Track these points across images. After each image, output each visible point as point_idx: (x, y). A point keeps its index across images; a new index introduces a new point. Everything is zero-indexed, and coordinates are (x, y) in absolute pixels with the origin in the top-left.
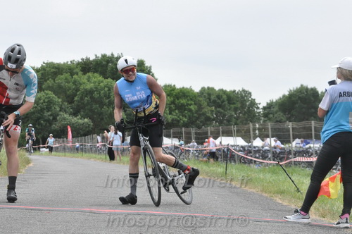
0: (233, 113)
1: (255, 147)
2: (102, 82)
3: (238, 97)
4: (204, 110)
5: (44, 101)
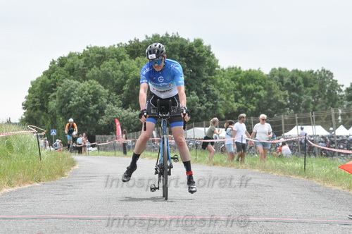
0: (311, 98)
1: (338, 137)
3: (315, 79)
4: (275, 96)
5: (89, 91)
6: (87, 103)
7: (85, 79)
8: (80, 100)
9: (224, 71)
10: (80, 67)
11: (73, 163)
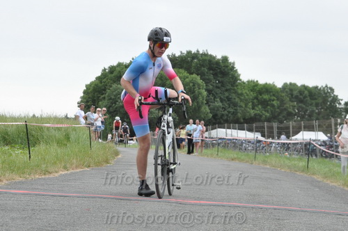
0: (315, 108)
2: (187, 78)
3: (320, 93)
4: (285, 106)
9: (244, 83)
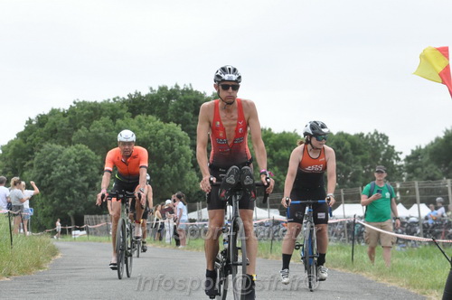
0: (361, 168)
2: (161, 128)
3: (367, 144)
5: (75, 159)
6: (73, 174)
7: (70, 143)
8: (64, 170)
10: (64, 128)
11: (54, 252)
